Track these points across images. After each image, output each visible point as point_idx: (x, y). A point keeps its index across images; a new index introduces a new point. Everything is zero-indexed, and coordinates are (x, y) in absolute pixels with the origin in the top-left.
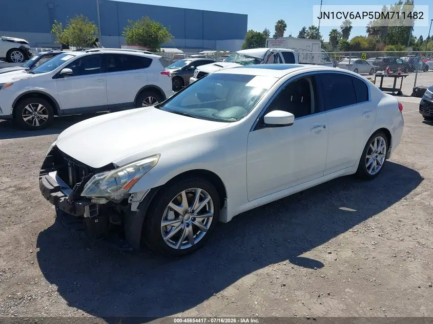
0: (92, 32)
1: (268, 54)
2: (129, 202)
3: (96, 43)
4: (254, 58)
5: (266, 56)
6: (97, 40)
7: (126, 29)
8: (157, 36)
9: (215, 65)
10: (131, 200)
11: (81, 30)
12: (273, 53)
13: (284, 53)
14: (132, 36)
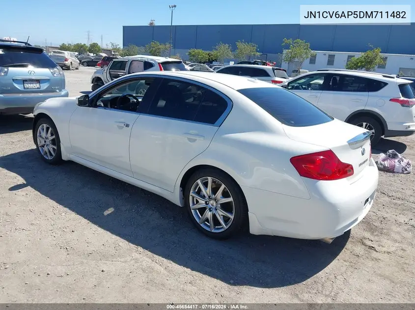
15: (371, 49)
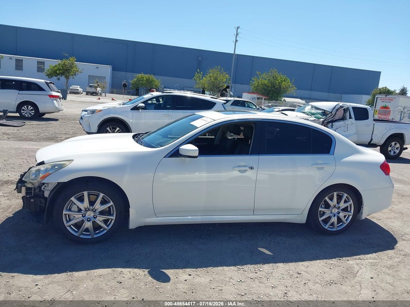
0: (225, 80)
1: (336, 108)
2: (42, 189)
3: (227, 89)
4: (323, 110)
5: (335, 110)
6: (228, 87)
7: (254, 79)
8: (281, 86)
9: (282, 113)
10: (44, 188)
11: (216, 79)
12: (343, 107)
13: (354, 108)
14: (258, 86)
15: (67, 58)
